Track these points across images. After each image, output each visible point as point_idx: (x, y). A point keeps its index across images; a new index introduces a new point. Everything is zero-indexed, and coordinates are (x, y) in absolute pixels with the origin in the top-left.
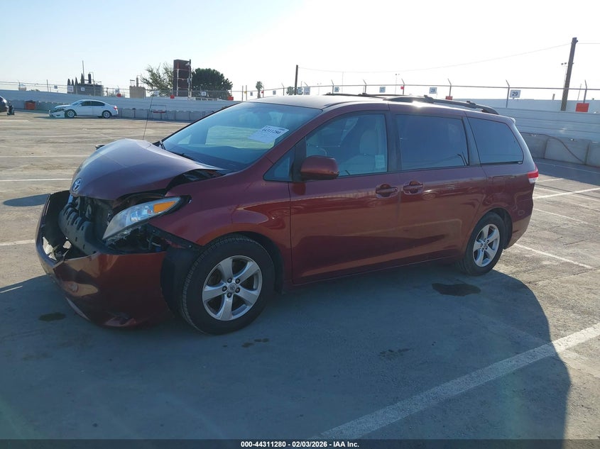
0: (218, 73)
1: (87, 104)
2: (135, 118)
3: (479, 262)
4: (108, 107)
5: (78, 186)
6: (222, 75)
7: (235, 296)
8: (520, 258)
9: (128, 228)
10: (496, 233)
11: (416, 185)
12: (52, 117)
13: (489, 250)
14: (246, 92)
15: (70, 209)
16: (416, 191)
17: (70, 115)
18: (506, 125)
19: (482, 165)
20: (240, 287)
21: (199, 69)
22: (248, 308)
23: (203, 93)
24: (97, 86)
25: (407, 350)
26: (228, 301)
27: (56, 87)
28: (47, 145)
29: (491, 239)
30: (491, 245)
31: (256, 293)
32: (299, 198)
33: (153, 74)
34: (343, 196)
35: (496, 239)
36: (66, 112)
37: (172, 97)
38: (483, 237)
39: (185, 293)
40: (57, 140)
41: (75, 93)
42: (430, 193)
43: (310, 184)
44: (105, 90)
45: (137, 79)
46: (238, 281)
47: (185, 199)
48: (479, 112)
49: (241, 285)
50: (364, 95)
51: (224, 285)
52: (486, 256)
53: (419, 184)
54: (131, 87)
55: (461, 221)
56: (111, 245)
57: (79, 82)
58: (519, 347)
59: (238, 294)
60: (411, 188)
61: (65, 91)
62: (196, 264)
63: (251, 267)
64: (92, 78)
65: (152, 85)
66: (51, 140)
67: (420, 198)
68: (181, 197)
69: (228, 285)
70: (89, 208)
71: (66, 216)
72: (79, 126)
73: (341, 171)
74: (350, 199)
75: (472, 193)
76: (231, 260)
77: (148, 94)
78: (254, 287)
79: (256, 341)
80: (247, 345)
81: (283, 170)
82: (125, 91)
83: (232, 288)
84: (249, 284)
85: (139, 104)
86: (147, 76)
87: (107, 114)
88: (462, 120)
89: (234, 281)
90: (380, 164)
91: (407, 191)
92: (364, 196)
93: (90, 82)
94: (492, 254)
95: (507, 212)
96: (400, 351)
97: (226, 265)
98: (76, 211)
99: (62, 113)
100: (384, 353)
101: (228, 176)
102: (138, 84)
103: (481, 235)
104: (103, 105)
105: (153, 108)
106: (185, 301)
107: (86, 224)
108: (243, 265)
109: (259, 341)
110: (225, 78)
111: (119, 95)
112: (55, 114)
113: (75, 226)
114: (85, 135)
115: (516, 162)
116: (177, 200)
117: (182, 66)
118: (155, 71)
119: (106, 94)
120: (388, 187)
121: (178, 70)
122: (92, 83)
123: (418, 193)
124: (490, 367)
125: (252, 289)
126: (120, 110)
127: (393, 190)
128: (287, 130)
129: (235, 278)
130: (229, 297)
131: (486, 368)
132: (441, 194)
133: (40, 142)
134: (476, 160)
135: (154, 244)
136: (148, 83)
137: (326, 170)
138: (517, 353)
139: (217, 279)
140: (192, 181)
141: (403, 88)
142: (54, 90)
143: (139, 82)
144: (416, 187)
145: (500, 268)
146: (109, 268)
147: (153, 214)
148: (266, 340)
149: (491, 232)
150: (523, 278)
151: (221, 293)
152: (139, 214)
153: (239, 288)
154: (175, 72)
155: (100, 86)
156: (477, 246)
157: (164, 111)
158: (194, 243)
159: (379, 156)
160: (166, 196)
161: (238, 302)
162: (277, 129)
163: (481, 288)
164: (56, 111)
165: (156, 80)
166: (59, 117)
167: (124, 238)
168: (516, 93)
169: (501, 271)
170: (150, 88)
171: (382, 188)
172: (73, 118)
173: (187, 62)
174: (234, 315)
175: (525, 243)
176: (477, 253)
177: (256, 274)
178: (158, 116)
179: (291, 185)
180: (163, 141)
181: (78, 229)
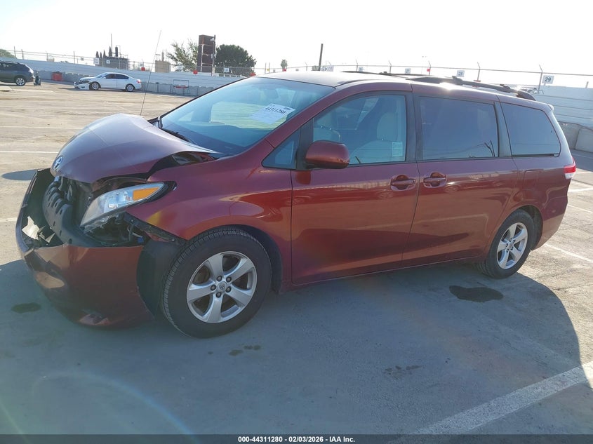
0: (242, 49)
1: (112, 76)
2: (158, 92)
3: (503, 263)
4: (132, 80)
5: (58, 165)
6: (246, 51)
7: (225, 296)
8: (548, 259)
9: (105, 216)
10: (524, 232)
11: (437, 177)
12: (77, 89)
13: (514, 251)
14: (269, 70)
15: (53, 189)
16: (438, 183)
17: (94, 87)
18: (543, 112)
19: (513, 156)
20: (231, 285)
21: (224, 45)
22: (240, 310)
23: (226, 70)
24: (123, 59)
25: (417, 367)
26: (217, 301)
27: (82, 59)
28: (65, 116)
29: (518, 239)
30: (517, 246)
31: (249, 293)
32: (304, 188)
33: (178, 50)
34: (353, 186)
35: (524, 240)
36: (91, 84)
37: (195, 73)
38: (509, 236)
39: (167, 291)
40: (76, 112)
41: (100, 65)
42: (453, 186)
43: (316, 173)
44: (131, 63)
45: (163, 53)
46: (229, 279)
47: (169, 185)
48: (513, 96)
49: (233, 283)
50: (385, 74)
51: (212, 284)
52: (511, 257)
53: (442, 177)
54: (156, 61)
55: (487, 217)
56: (89, 233)
57: (107, 55)
58: (546, 369)
59: (229, 294)
60: (432, 180)
61: (91, 63)
62: (180, 260)
63: (245, 264)
64: (119, 51)
65: (176, 60)
66: (71, 111)
67: (442, 191)
68: (165, 183)
69: (217, 283)
70: (70, 189)
71: (48, 196)
72: (102, 99)
73: (351, 159)
74: (360, 189)
75: (497, 187)
76: (222, 256)
77: (173, 69)
78: (248, 287)
79: (246, 347)
80: (234, 353)
81: (286, 156)
82: (151, 65)
83: (221, 287)
84: (242, 283)
85: (164, 79)
86: (173, 51)
87: (130, 88)
88: (494, 106)
89: (224, 280)
90: (397, 152)
91: (428, 183)
92: (374, 187)
93: (117, 55)
94: (518, 255)
95: (538, 210)
96: (408, 368)
97: (216, 261)
98: (57, 191)
99: (87, 85)
100: (389, 370)
101: (222, 160)
102: (163, 58)
103: (507, 234)
104: (127, 78)
105: (176, 83)
106: (166, 300)
107: (65, 207)
108: (236, 261)
109: (250, 348)
110: (249, 55)
111: (143, 69)
112: (80, 86)
113: (55, 208)
114: (105, 108)
115: (552, 155)
116: (160, 186)
117: (207, 41)
118: (180, 46)
119: (131, 68)
120: (405, 178)
121: (203, 45)
122: (119, 56)
123: (441, 186)
124: (512, 394)
125: (245, 288)
126: (143, 84)
127: (410, 182)
128: (293, 110)
129: (226, 276)
130: (218, 297)
131: (508, 396)
132: (464, 187)
133: (59, 113)
134: (506, 150)
135: (135, 234)
136: (173, 58)
137: (334, 158)
138: (544, 378)
139: (205, 276)
140: (179, 165)
141: (429, 70)
142: (81, 62)
143: (165, 56)
144: (438, 180)
145: (525, 270)
146: (80, 258)
147: (132, 202)
148: (257, 348)
149: (518, 231)
150: (551, 284)
151: (209, 292)
152: (118, 200)
153: (230, 288)
154: (199, 48)
155: (126, 60)
156: (501, 246)
157: (187, 86)
158: (177, 237)
159: (396, 143)
160: (149, 180)
161: (228, 303)
162: (282, 108)
163: (504, 294)
164: (81, 83)
165: (181, 55)
166: (83, 89)
167: (101, 226)
168: (549, 79)
169: (526, 274)
170: (174, 63)
171: (399, 179)
172: (97, 90)
173: (212, 37)
174: (223, 316)
175: (554, 243)
176: (501, 254)
177: (251, 272)
178: (180, 91)
179: (294, 173)
180: (162, 117)
181: (57, 212)
